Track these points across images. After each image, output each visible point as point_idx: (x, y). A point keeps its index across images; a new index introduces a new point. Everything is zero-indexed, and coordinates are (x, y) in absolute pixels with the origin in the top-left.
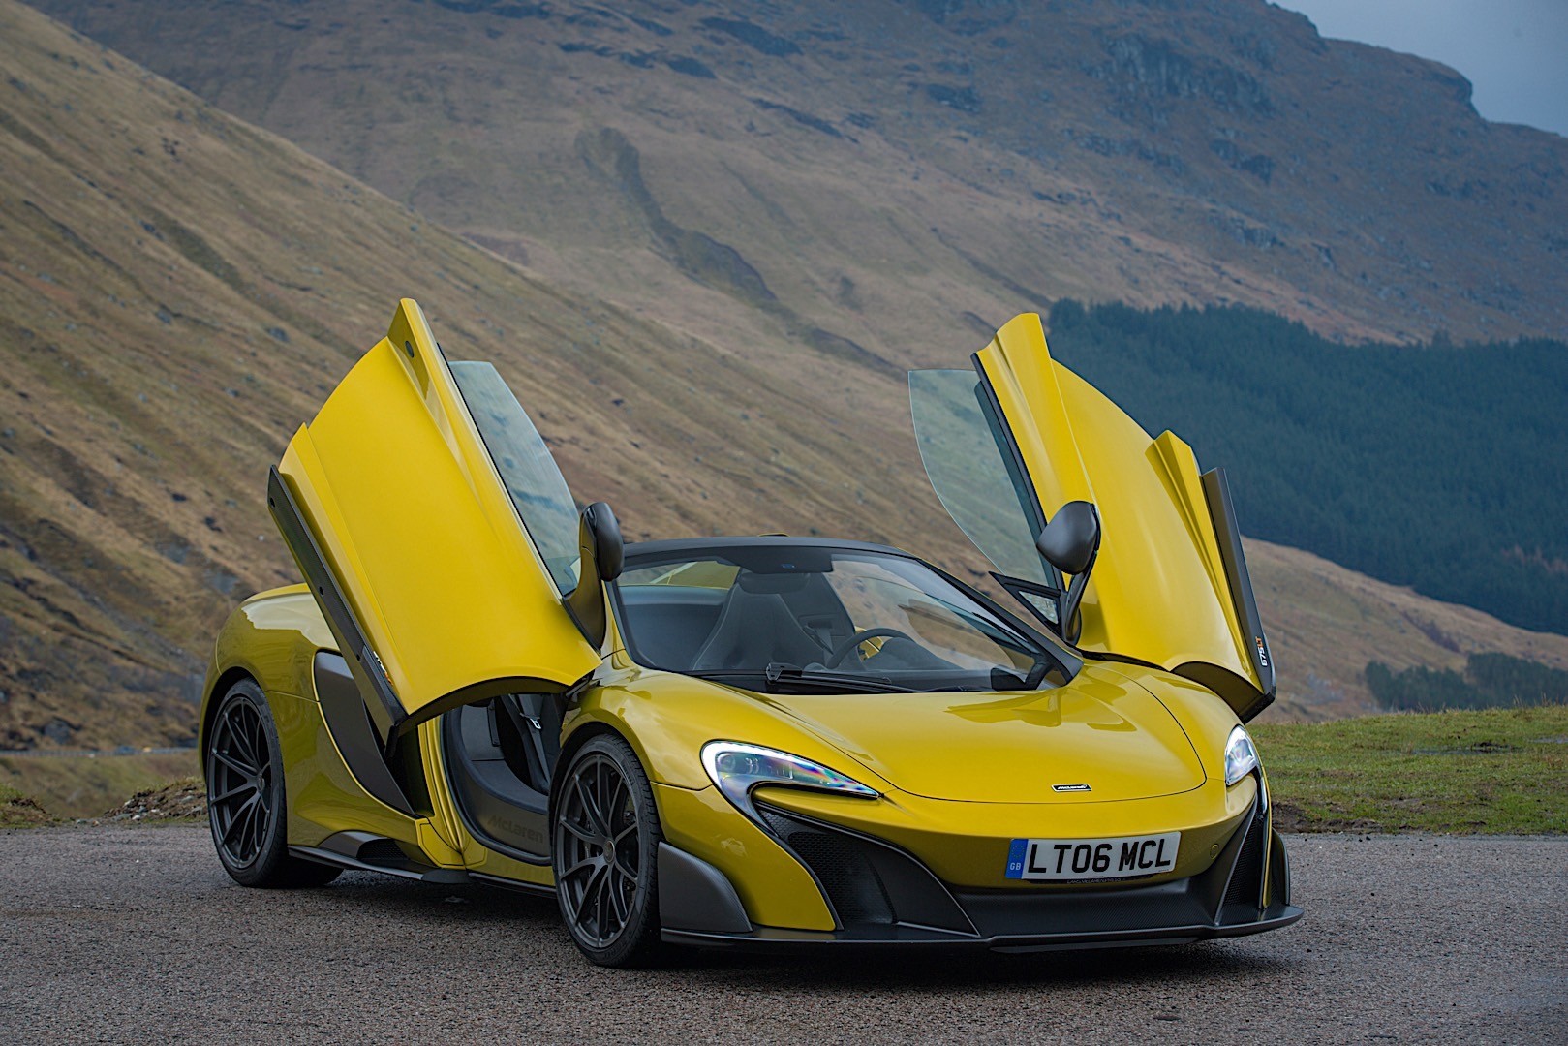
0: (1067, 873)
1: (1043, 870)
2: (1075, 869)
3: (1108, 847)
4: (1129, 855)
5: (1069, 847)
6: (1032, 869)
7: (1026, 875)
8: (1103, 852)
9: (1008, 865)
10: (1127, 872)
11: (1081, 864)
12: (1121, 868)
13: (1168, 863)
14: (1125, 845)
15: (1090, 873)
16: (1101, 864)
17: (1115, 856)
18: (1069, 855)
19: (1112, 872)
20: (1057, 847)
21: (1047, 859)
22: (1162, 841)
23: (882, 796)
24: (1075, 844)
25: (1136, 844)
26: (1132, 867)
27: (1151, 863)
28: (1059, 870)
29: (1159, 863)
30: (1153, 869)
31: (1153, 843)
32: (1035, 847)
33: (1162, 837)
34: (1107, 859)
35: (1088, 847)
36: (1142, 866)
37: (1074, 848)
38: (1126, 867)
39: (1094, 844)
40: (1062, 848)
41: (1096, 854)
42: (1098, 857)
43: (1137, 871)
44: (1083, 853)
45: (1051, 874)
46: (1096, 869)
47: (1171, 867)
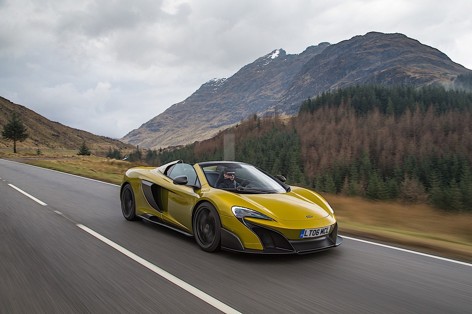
0: (311, 236)
1: (307, 236)
2: (313, 235)
3: (319, 230)
4: (322, 231)
5: (312, 230)
6: (305, 236)
7: (304, 237)
9: (300, 235)
11: (314, 234)
12: (320, 234)
14: (322, 229)
15: (315, 236)
16: (317, 234)
17: (320, 232)
18: (312, 232)
20: (310, 231)
21: (308, 233)
23: (274, 220)
24: (314, 230)
25: (324, 229)
27: (325, 232)
28: (310, 235)
29: (327, 232)
30: (325, 234)
31: (326, 229)
32: (306, 231)
33: (328, 227)
34: (318, 232)
35: (316, 230)
37: (313, 231)
38: (321, 234)
39: (317, 229)
42: (317, 232)
43: (323, 234)
44: (315, 231)
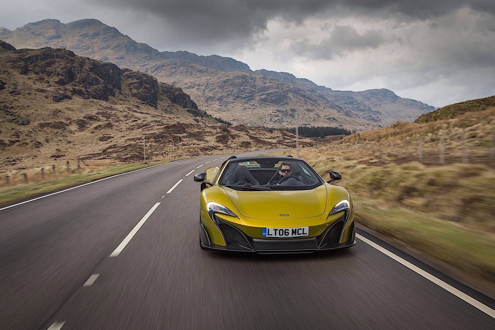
0: (278, 236)
1: (272, 235)
2: (280, 235)
3: (288, 230)
4: (294, 232)
5: (277, 230)
6: (268, 234)
7: (267, 236)
8: (287, 231)
9: (262, 234)
10: (294, 236)
11: (281, 234)
12: (292, 235)
13: (306, 234)
14: (293, 230)
15: (284, 236)
16: (287, 234)
17: (290, 232)
18: (278, 232)
19: (290, 235)
20: (274, 230)
21: (272, 232)
22: (303, 229)
24: (279, 229)
25: (296, 229)
26: (296, 235)
27: (301, 234)
28: (276, 235)
29: (304, 234)
30: (302, 235)
31: (301, 229)
32: (268, 229)
33: (303, 228)
34: (288, 233)
36: (298, 234)
37: (279, 230)
39: (284, 229)
40: (276, 230)
41: (286, 232)
42: (285, 232)
43: (297, 235)
44: (281, 231)
45: (274, 236)
46: (285, 235)
47: (307, 235)
